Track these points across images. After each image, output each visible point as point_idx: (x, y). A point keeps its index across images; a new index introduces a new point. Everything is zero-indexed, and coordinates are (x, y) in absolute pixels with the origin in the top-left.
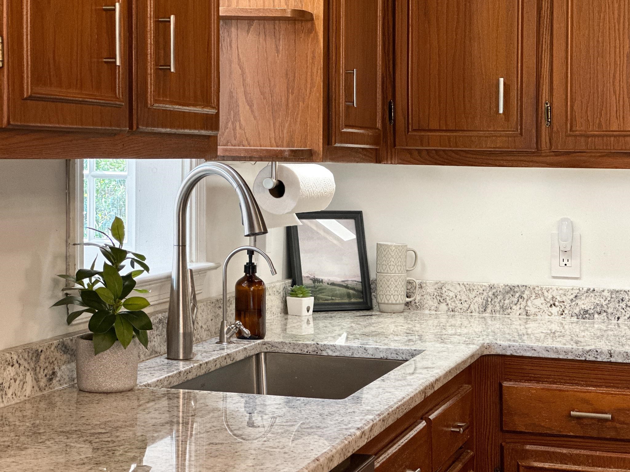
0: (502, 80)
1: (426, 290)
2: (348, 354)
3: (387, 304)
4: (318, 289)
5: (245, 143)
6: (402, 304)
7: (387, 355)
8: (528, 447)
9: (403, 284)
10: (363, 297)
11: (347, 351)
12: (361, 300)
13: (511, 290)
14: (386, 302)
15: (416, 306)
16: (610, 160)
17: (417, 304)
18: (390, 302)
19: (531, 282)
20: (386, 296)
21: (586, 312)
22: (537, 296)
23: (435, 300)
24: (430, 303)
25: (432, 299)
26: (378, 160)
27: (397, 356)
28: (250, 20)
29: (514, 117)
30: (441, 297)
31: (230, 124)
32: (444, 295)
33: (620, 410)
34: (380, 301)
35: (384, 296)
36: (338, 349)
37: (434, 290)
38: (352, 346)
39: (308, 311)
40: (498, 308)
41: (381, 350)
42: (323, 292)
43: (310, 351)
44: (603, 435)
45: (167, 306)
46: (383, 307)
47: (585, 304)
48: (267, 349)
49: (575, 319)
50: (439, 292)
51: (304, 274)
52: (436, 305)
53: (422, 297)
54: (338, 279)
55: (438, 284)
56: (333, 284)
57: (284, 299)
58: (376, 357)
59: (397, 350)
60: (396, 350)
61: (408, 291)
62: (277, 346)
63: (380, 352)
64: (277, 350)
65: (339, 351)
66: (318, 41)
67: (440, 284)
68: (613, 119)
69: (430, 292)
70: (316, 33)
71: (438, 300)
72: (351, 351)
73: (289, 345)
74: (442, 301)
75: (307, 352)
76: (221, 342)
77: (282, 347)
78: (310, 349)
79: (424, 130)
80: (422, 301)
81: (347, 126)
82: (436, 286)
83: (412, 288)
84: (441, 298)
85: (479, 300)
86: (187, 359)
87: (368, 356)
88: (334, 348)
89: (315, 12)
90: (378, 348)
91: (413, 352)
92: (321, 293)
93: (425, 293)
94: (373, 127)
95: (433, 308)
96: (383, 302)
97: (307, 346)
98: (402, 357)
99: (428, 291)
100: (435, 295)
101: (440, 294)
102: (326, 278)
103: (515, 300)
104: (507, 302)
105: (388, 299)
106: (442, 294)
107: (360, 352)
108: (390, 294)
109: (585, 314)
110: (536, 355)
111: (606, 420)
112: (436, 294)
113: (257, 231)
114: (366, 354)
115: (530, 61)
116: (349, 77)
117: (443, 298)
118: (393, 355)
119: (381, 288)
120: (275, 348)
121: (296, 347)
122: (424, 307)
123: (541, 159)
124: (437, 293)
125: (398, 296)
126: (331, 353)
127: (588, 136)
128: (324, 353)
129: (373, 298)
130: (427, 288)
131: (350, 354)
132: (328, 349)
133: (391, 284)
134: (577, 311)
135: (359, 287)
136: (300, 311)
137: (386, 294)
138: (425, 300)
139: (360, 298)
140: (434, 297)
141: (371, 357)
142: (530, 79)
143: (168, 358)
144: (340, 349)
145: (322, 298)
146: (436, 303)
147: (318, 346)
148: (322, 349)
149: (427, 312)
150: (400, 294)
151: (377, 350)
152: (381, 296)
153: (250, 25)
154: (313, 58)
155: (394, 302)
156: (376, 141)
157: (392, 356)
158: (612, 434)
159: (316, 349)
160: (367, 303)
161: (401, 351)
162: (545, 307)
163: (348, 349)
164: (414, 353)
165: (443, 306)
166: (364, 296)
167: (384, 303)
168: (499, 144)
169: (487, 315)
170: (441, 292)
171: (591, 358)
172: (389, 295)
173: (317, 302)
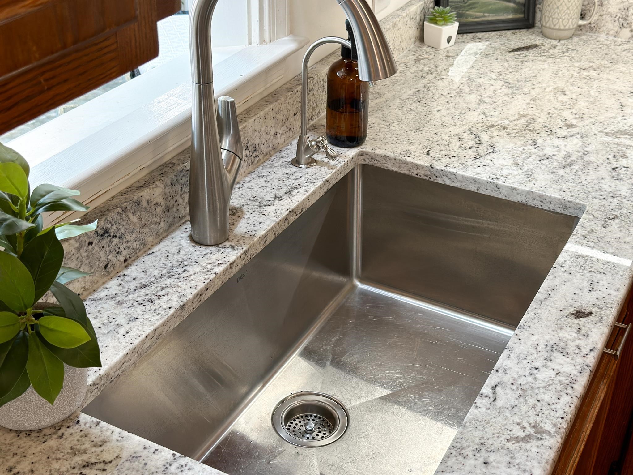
1: (607, 10)
2: (473, 188)
3: (553, 29)
4: (467, 4)
6: (572, 29)
7: (527, 200)
9: (577, 5)
10: (524, 11)
11: (471, 184)
12: (522, 16)
14: (552, 26)
15: (591, 27)
17: (592, 26)
18: (557, 27)
20: (553, 19)
23: (617, 23)
24: (610, 25)
25: (613, 21)
27: (542, 204)
30: (626, 20)
32: (629, 19)
34: (544, 24)
35: (551, 19)
36: (459, 179)
37: (618, 11)
38: (479, 179)
39: (449, 42)
41: (519, 192)
42: (474, 8)
43: (421, 175)
46: (546, 31)
48: (365, 160)
50: (624, 13)
52: (616, 29)
53: (601, 17)
55: (625, 4)
57: (421, 23)
58: (510, 199)
59: (542, 196)
60: (540, 196)
61: (583, 7)
62: (378, 159)
63: (518, 194)
64: (378, 164)
65: (461, 182)
67: (627, 3)
69: (612, 12)
71: (621, 24)
72: (477, 185)
73: (394, 162)
74: (625, 25)
75: (417, 175)
76: (298, 162)
77: (384, 162)
78: (422, 173)
80: (600, 23)
82: (621, 6)
83: (589, 4)
87: (500, 196)
88: (453, 176)
90: (515, 189)
91: (567, 203)
92: (471, 9)
93: (604, 12)
95: (611, 32)
96: (548, 25)
97: (417, 166)
98: (549, 208)
99: (609, 10)
100: (617, 17)
101: (624, 16)
105: (555, 24)
106: (627, 16)
107: (489, 188)
108: (559, 18)
112: (619, 15)
114: (498, 192)
117: (627, 22)
118: (535, 201)
119: (548, 8)
120: (376, 162)
121: (403, 166)
122: (600, 30)
124: (621, 14)
125: (569, 20)
126: (448, 182)
128: (440, 181)
129: (538, 11)
130: (609, 6)
131: (476, 189)
132: (444, 177)
133: (561, 4)
136: (439, 43)
137: (553, 17)
138: (603, 22)
139: (521, 13)
140: (615, 18)
141: (504, 198)
144: (461, 180)
145: (471, 16)
146: (617, 27)
147: (432, 170)
148: (437, 174)
149: (602, 37)
150: (571, 18)
151: (514, 191)
152: (547, 19)
155: (562, 27)
157: (534, 203)
159: (429, 173)
160: (528, 19)
161: (548, 200)
163: (472, 181)
164: (568, 206)
165: (626, 32)
166: (526, 11)
167: (549, 28)
170: (627, 14)
172: (557, 19)
173: (464, 20)
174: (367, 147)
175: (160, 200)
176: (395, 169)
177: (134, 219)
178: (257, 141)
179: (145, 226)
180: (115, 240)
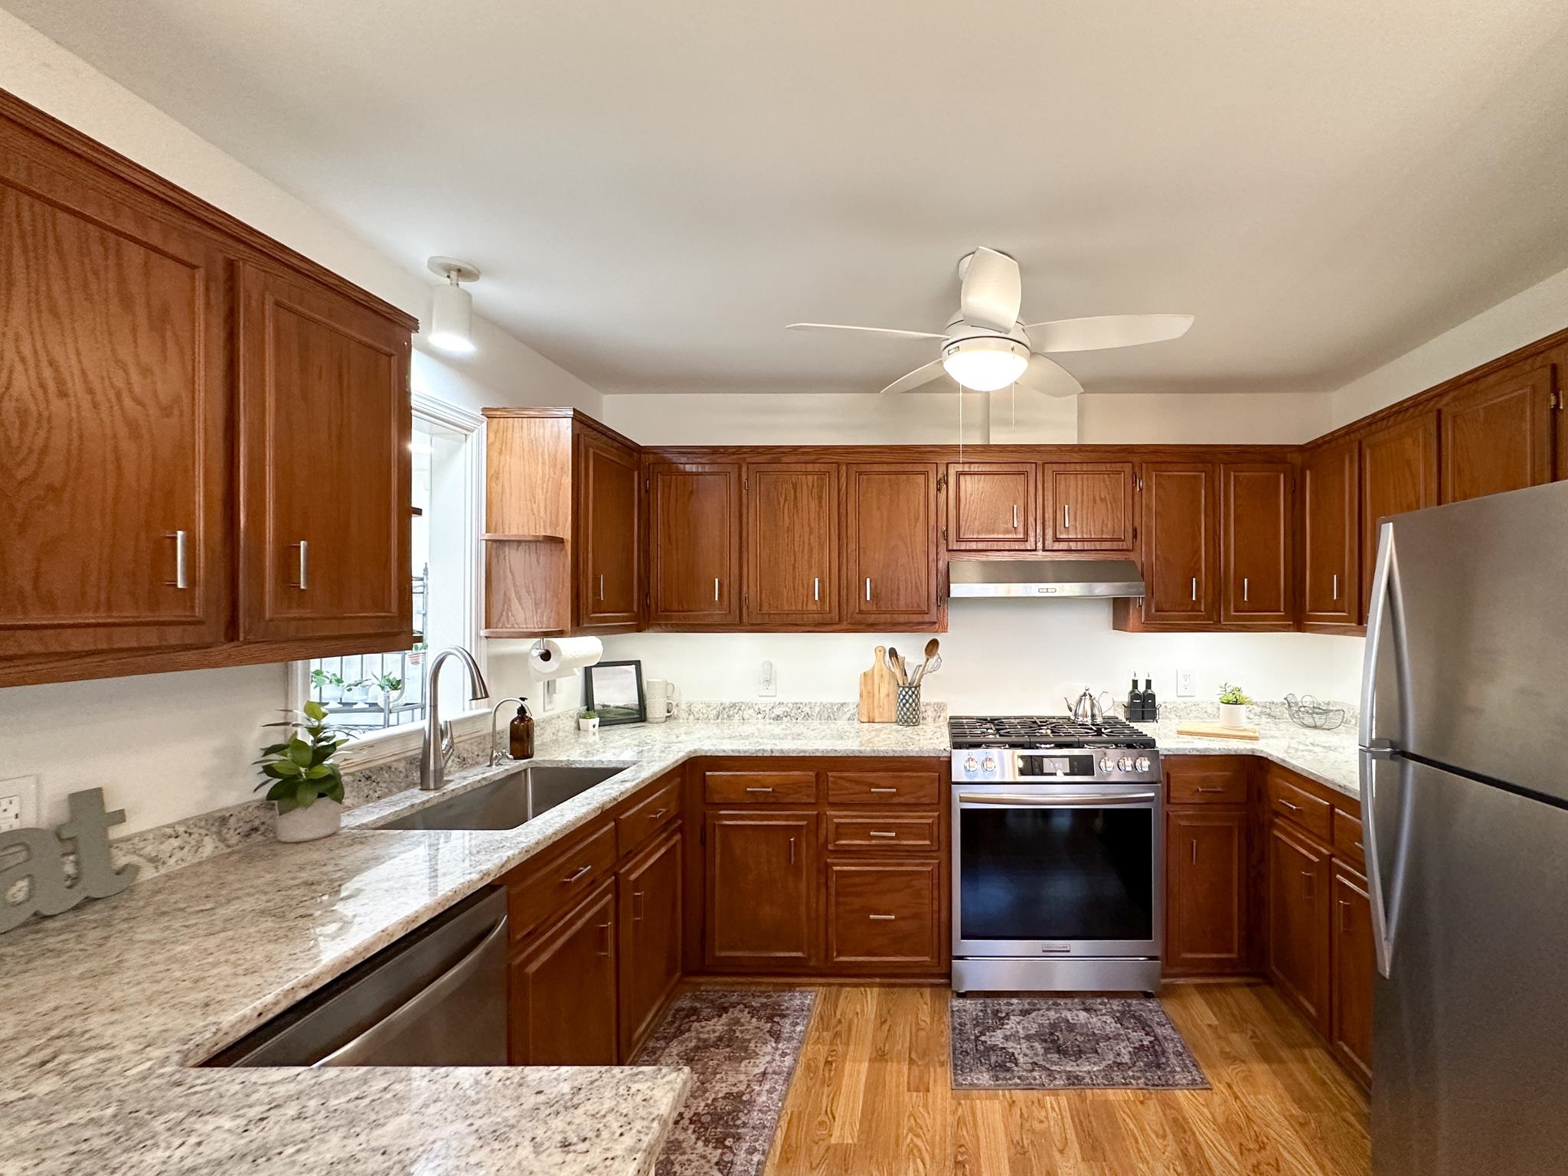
0: (717, 580)
1: (680, 708)
2: (590, 766)
3: (655, 718)
4: (604, 712)
5: (516, 626)
6: (664, 717)
8: (722, 812)
9: (665, 705)
12: (637, 716)
13: (734, 705)
14: (654, 716)
16: (784, 628)
17: (674, 717)
18: (657, 716)
19: (746, 700)
21: (778, 716)
22: (749, 708)
23: (686, 713)
24: (681, 716)
25: (684, 713)
26: (639, 630)
28: (519, 542)
29: (726, 602)
31: (504, 613)
32: (692, 710)
33: (778, 785)
34: (650, 716)
35: (653, 712)
37: (685, 708)
39: (594, 727)
40: (725, 716)
42: (609, 713)
44: (767, 801)
45: (420, 751)
46: (651, 720)
47: (778, 711)
48: (533, 765)
49: (772, 721)
50: (688, 709)
51: (595, 703)
53: (678, 712)
54: (621, 704)
56: (617, 707)
57: (577, 721)
61: (668, 709)
62: (540, 763)
64: (540, 766)
66: (567, 556)
67: (689, 704)
68: (785, 604)
69: (683, 708)
70: (566, 552)
71: (688, 714)
76: (490, 765)
77: (544, 763)
78: (563, 764)
79: (668, 611)
80: (677, 715)
81: (594, 612)
82: (686, 706)
83: (671, 707)
84: (690, 712)
85: (714, 712)
86: (436, 789)
89: (565, 537)
92: (607, 714)
94: (631, 611)
95: (685, 718)
96: (652, 716)
97: (561, 761)
100: (685, 711)
102: (612, 704)
103: (736, 711)
104: (731, 712)
108: (657, 711)
109: (778, 718)
110: (725, 754)
111: (769, 792)
113: (479, 696)
115: (735, 570)
116: (596, 580)
119: (652, 708)
122: (678, 719)
123: (743, 628)
125: (661, 712)
126: (578, 766)
127: (770, 614)
128: (573, 766)
129: (646, 714)
130: (681, 706)
133: (655, 706)
134: (773, 716)
135: (637, 708)
136: (588, 728)
138: (679, 714)
142: (735, 579)
143: (421, 789)
145: (606, 717)
146: (687, 716)
149: (681, 721)
152: (651, 712)
153: (518, 546)
154: (564, 567)
155: (659, 716)
156: (636, 618)
158: (772, 800)
160: (641, 717)
162: (754, 714)
165: (692, 717)
166: (640, 713)
167: (653, 718)
168: (717, 620)
169: (719, 721)
170: (690, 709)
171: (760, 755)
173: (603, 719)
174: (534, 759)
175: (403, 770)
176: (549, 766)
177: (386, 775)
178: (465, 756)
179: (392, 782)
180: (374, 784)
